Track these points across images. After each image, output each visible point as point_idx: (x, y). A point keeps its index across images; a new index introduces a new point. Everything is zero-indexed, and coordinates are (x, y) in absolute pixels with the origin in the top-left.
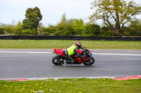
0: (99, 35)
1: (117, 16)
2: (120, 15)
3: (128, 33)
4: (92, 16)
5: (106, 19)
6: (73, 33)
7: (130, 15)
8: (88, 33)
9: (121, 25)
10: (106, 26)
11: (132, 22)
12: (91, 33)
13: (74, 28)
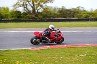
0: (20, 19)
1: (33, 4)
2: (35, 3)
3: (41, 16)
4: (15, 5)
5: (25, 6)
6: (2, 17)
7: (42, 4)
8: (12, 17)
9: (36, 11)
10: (26, 12)
11: (44, 9)
12: (15, 17)
13: (2, 14)
